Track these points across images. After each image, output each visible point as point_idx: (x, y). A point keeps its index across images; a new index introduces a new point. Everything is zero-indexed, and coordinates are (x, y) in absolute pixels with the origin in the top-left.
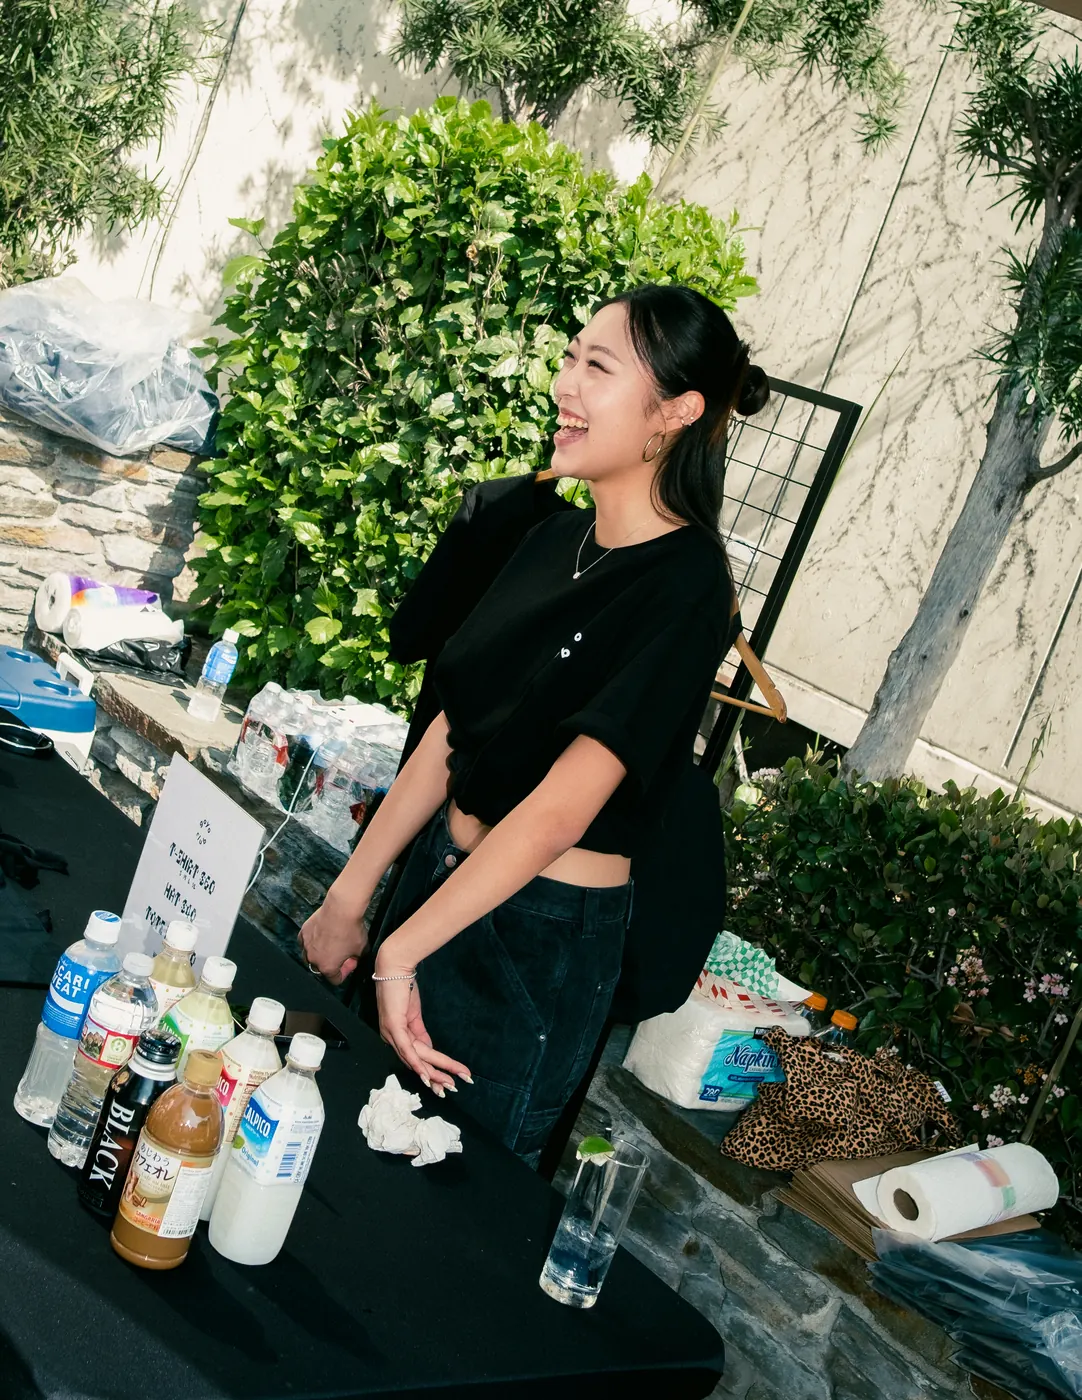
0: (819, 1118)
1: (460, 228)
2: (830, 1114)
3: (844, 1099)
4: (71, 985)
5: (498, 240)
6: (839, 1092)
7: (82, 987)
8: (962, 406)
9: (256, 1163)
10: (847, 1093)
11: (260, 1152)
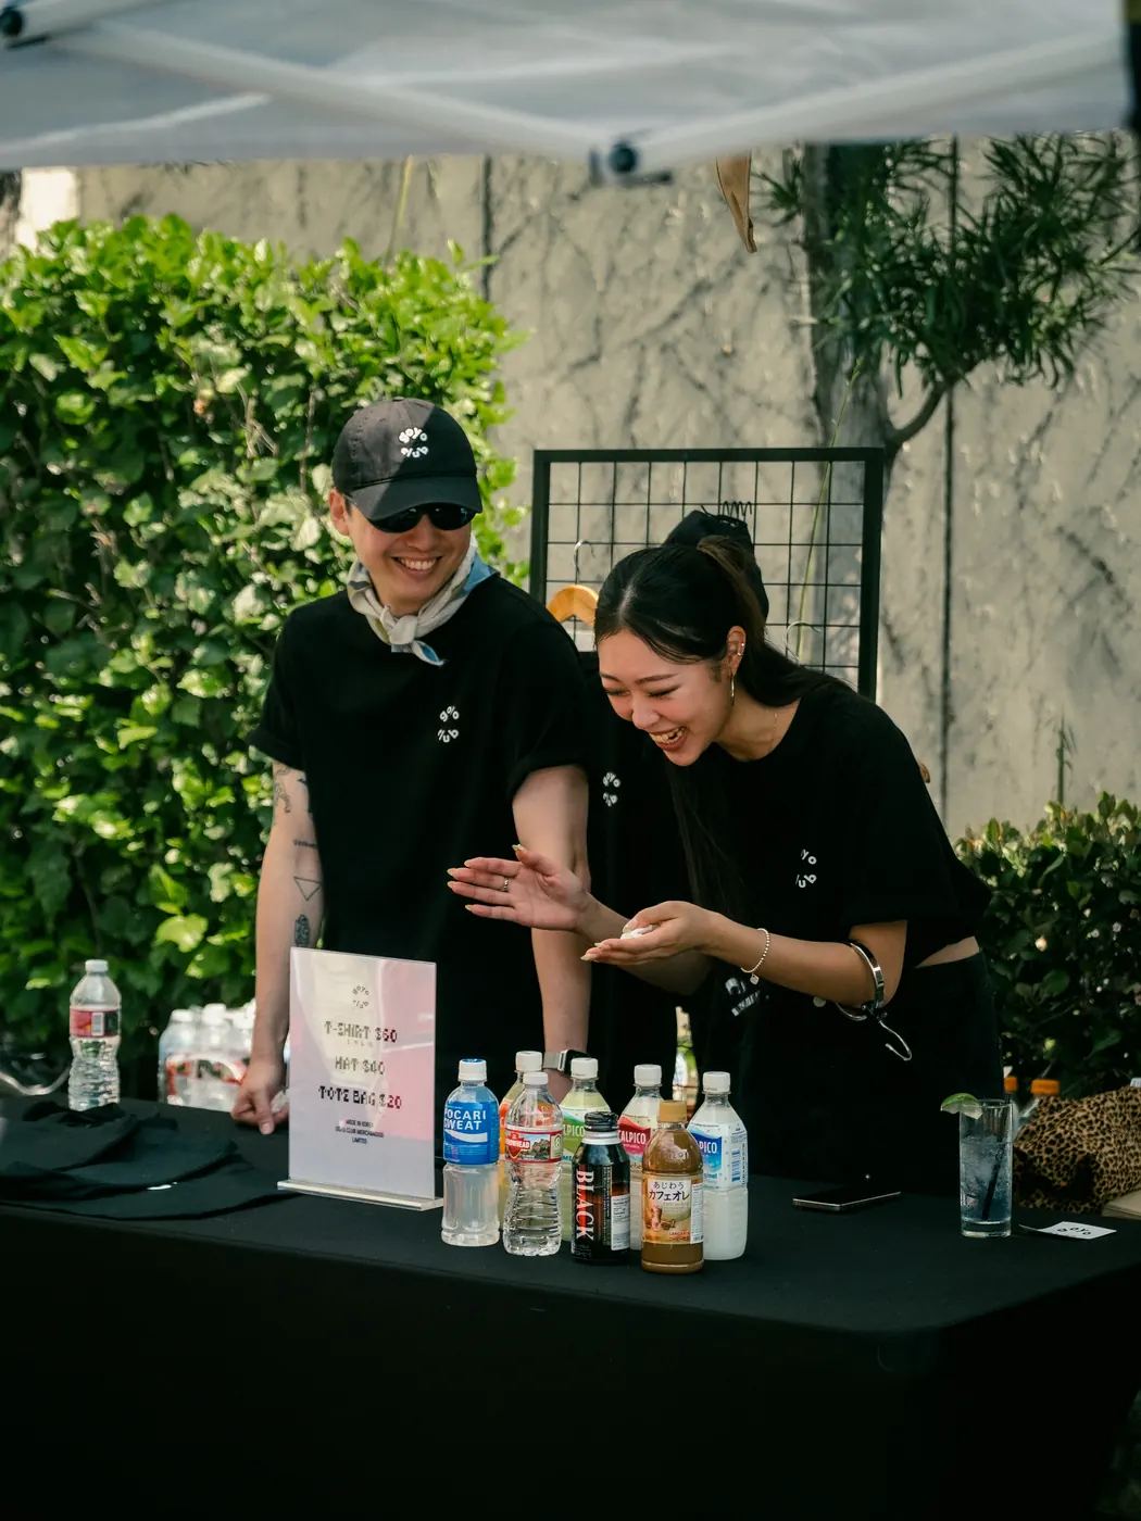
0: (1075, 1156)
1: (162, 382)
2: (1081, 1146)
3: (1081, 1131)
4: (472, 1121)
5: (230, 381)
6: (1074, 1127)
7: (482, 1119)
8: (700, 374)
9: (714, 1176)
10: (1082, 1125)
11: (715, 1166)
